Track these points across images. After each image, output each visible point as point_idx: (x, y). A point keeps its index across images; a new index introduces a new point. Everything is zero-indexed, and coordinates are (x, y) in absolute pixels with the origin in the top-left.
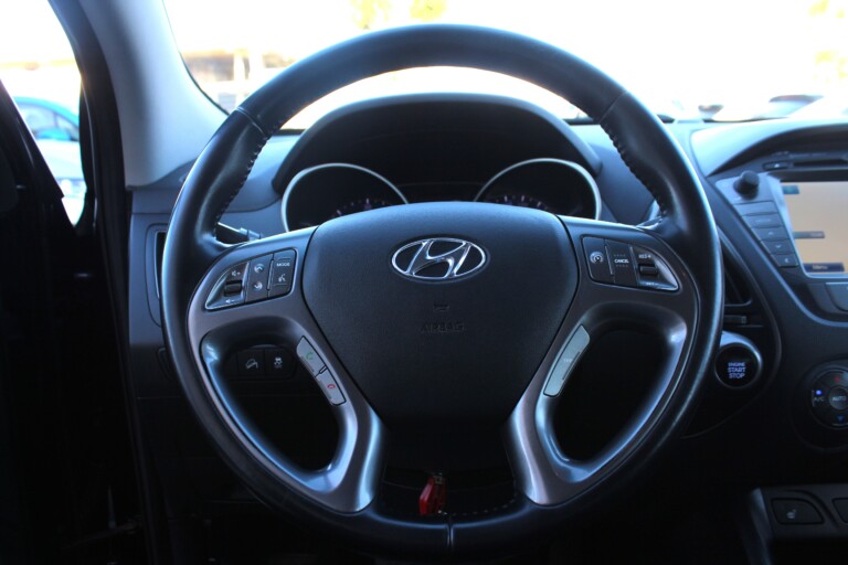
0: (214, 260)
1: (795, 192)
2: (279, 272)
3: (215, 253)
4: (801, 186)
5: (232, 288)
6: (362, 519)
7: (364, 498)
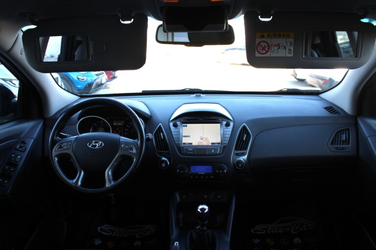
0: (58, 142)
1: (186, 126)
2: (69, 145)
3: (58, 140)
4: (188, 125)
5: (61, 147)
6: (78, 187)
7: (79, 183)
